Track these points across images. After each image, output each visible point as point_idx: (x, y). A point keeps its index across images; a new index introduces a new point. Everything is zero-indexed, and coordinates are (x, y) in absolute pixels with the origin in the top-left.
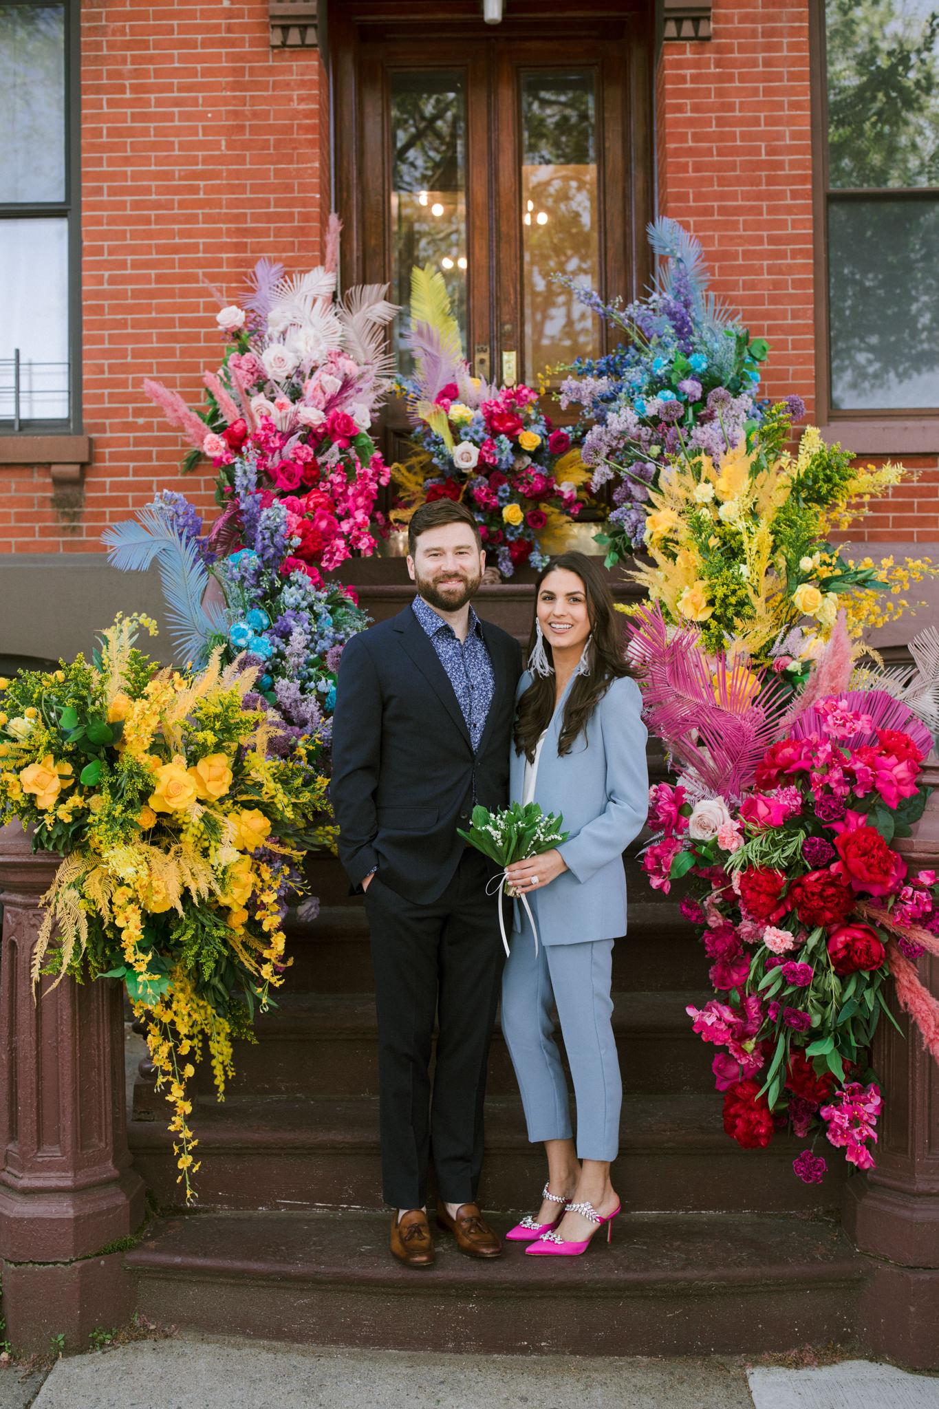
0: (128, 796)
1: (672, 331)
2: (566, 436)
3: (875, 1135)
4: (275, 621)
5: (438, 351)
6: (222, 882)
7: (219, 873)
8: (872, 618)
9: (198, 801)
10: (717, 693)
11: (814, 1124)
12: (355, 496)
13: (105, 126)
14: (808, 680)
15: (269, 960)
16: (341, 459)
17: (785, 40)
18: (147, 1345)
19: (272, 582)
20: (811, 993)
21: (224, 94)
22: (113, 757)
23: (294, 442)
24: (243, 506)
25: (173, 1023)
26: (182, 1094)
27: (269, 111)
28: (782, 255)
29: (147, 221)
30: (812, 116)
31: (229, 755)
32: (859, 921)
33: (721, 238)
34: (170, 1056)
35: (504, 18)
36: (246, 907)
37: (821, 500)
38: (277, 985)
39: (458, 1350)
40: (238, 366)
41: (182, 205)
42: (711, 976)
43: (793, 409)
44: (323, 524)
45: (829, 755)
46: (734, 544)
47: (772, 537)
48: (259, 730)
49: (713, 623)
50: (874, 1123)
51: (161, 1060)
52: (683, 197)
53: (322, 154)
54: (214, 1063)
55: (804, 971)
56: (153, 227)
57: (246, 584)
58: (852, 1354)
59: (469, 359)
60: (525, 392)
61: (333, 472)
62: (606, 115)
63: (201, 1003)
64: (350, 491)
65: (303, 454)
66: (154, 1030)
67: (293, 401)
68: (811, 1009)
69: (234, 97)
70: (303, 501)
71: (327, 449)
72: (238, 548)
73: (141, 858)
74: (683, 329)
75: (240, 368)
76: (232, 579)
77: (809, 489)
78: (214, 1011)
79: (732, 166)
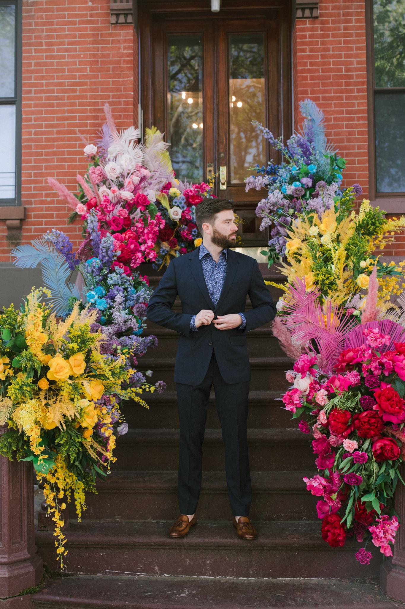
1: (301, 153)
3: (394, 540)
4: (108, 292)
6: (80, 414)
7: (79, 410)
8: (395, 291)
11: (366, 535)
12: (148, 233)
13: (33, 61)
16: (142, 216)
17: (354, 18)
21: (89, 46)
23: (119, 208)
24: (91, 238)
25: (56, 483)
26: (59, 518)
27: (110, 54)
28: (352, 119)
29: (52, 105)
30: (367, 53)
31: (83, 354)
32: (388, 436)
34: (54, 499)
35: (220, 10)
37: (370, 234)
40: (94, 173)
41: (69, 98)
42: (316, 463)
43: (357, 190)
44: (132, 246)
45: (370, 355)
46: (328, 255)
47: (346, 252)
50: (394, 535)
51: (50, 501)
52: (305, 92)
53: (135, 74)
54: (76, 503)
56: (55, 108)
57: (94, 274)
59: (204, 167)
61: (137, 222)
62: (269, 54)
63: (71, 474)
64: (146, 231)
65: (123, 214)
66: (48, 487)
67: (119, 189)
69: (94, 47)
70: (123, 235)
71: (135, 211)
72: (91, 257)
74: (306, 153)
75: (95, 173)
76: (88, 272)
77: (365, 228)
78: (77, 478)
79: (329, 78)
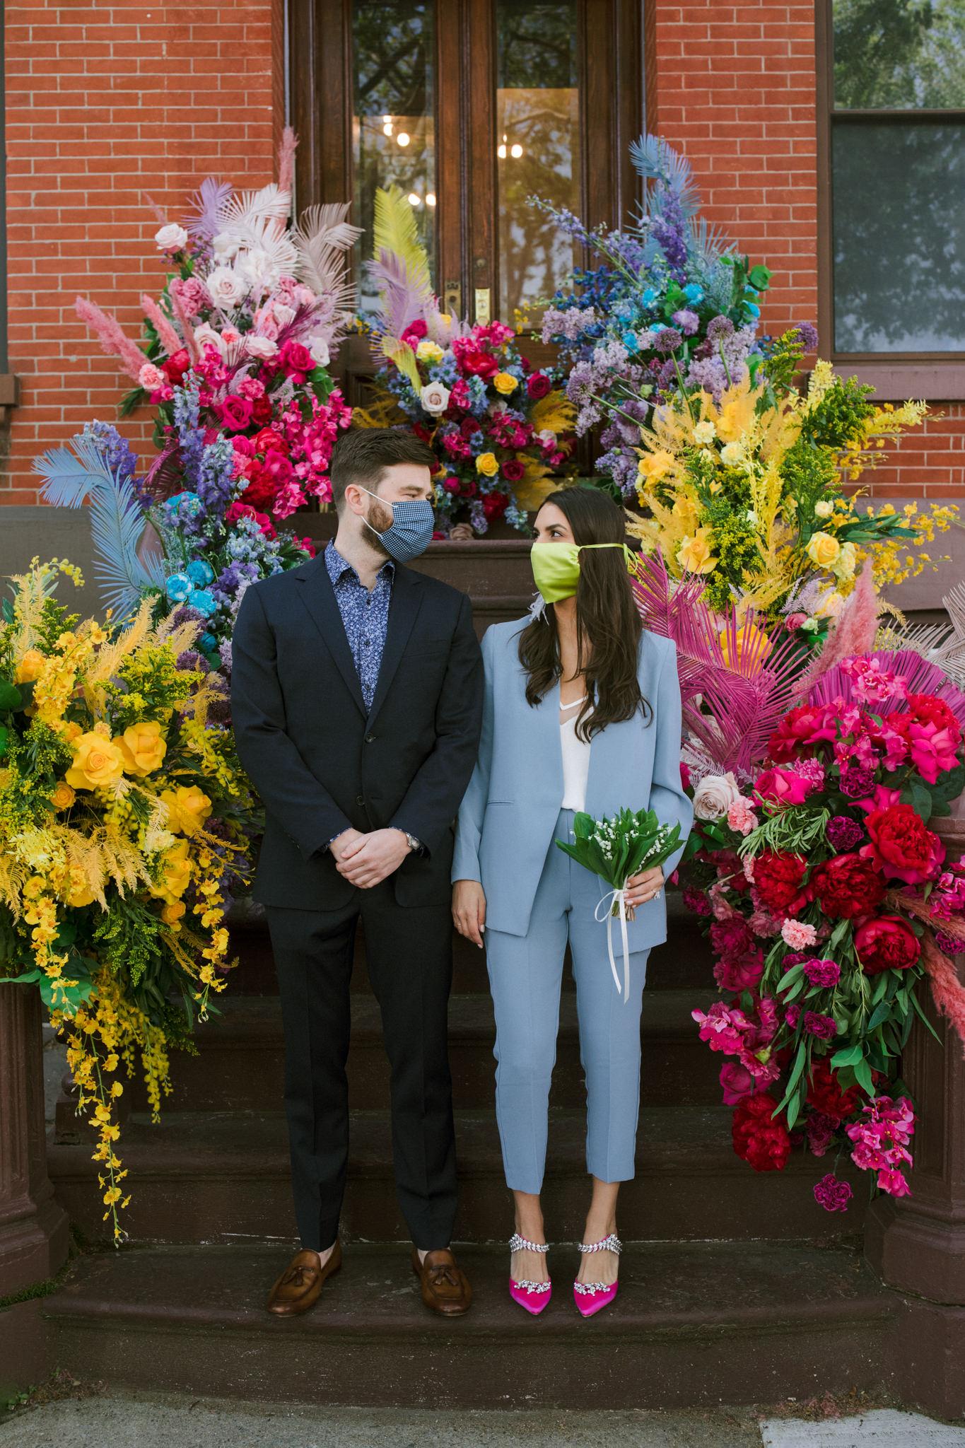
0: (40, 770)
1: (663, 260)
2: (546, 379)
3: (909, 1157)
4: (220, 573)
5: (404, 282)
6: (153, 870)
7: (150, 860)
8: (892, 573)
9: (125, 776)
10: (725, 652)
11: (836, 1143)
12: (311, 437)
13: (31, 26)
14: (827, 639)
15: (210, 961)
16: (296, 396)
18: (69, 1405)
19: (216, 531)
20: (837, 996)
22: (23, 723)
23: (242, 375)
24: (183, 443)
25: (97, 1034)
26: (108, 1117)
27: (215, 12)
28: (782, 181)
29: (79, 133)
30: (817, 27)
31: (162, 724)
32: (888, 913)
33: (716, 161)
34: (94, 1070)
36: (183, 899)
37: (835, 441)
38: (219, 990)
39: (430, 1406)
40: (180, 293)
41: (119, 116)
42: (715, 975)
43: (805, 337)
44: (275, 467)
45: (857, 723)
46: (738, 490)
47: (782, 481)
48: (199, 696)
49: (718, 576)
50: (907, 1143)
51: (83, 1076)
52: (675, 115)
53: (275, 62)
54: (148, 1078)
55: (830, 969)
56: (85, 141)
57: (187, 530)
58: (878, 1403)
59: (438, 291)
60: (501, 329)
61: (286, 410)
62: (589, 28)
63: (133, 1010)
64: (306, 432)
65: (253, 390)
66: (78, 1043)
67: (242, 333)
68: (836, 1014)
70: (253, 441)
71: (280, 385)
72: (179, 491)
73: (55, 843)
74: (676, 257)
75: (183, 295)
76: (171, 526)
77: (823, 429)
78: (147, 1019)
79: (728, 82)
